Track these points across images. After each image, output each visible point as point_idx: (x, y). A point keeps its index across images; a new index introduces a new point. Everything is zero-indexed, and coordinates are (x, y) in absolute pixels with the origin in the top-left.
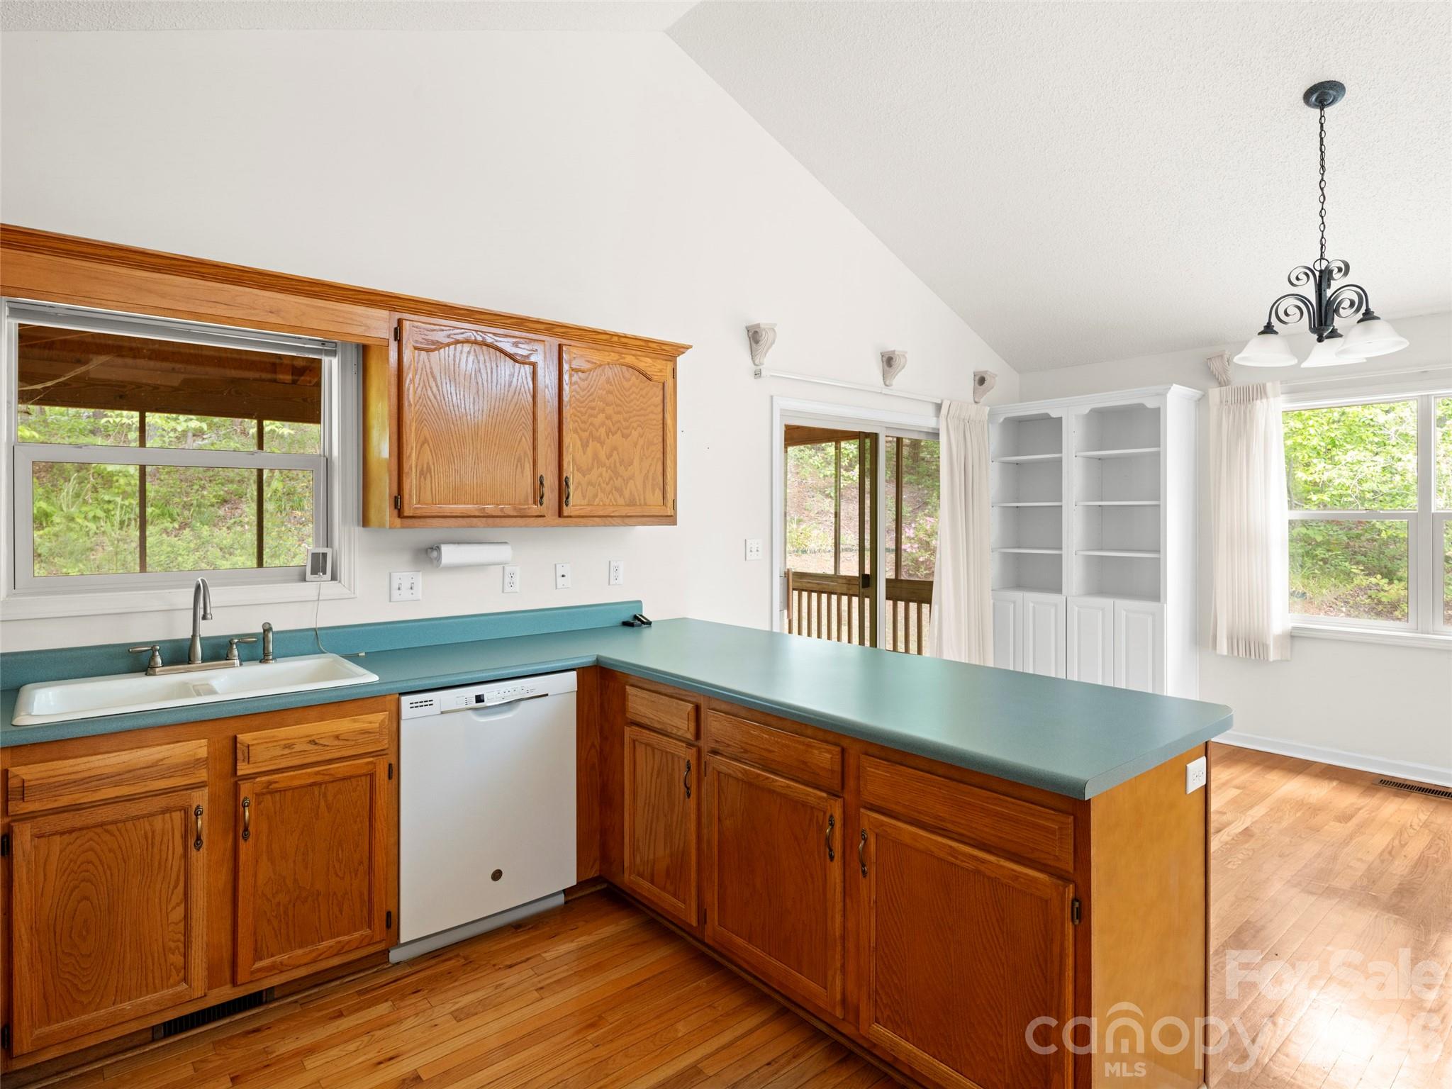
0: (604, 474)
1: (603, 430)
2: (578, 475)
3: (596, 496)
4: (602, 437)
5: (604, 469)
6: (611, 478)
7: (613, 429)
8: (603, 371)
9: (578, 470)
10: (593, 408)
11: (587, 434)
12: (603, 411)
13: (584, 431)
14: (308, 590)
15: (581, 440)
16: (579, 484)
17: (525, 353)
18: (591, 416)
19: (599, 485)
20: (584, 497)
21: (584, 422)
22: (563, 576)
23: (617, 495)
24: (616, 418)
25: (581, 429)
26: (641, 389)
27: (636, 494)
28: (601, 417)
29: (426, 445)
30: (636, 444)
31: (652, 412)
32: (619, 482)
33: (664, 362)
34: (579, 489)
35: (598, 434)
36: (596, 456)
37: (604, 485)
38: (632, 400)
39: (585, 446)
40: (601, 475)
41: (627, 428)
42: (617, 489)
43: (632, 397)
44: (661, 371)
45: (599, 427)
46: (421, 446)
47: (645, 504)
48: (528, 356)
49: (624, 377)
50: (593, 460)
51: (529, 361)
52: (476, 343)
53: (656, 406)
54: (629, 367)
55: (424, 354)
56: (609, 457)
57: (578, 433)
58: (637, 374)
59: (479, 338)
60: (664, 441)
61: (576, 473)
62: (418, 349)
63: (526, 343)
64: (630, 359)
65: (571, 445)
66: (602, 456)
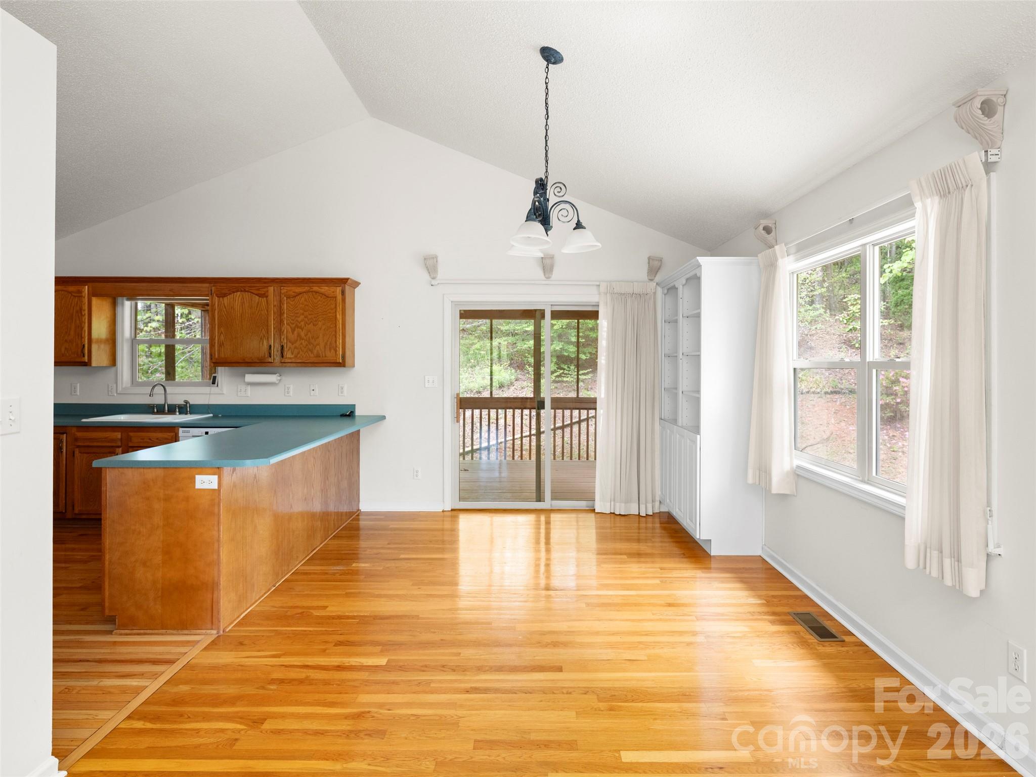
0: (303, 343)
1: (302, 323)
2: (289, 344)
3: (299, 353)
4: (302, 326)
5: (303, 341)
6: (307, 345)
7: (308, 322)
8: (303, 296)
9: (289, 342)
10: (297, 313)
11: (294, 325)
12: (303, 314)
13: (293, 324)
14: (206, 390)
15: (291, 328)
16: (290, 348)
17: (263, 292)
18: (296, 317)
19: (301, 348)
20: (292, 354)
21: (293, 320)
22: (313, 390)
23: (310, 353)
24: (310, 317)
25: (291, 323)
26: (324, 302)
27: (320, 352)
28: (302, 317)
29: (222, 335)
30: (320, 329)
31: (330, 313)
32: (310, 347)
33: (335, 288)
34: (290, 351)
35: (300, 325)
36: (299, 335)
37: (303, 348)
38: (318, 308)
39: (293, 331)
40: (302, 344)
41: (316, 321)
42: (310, 350)
43: (319, 306)
44: (333, 292)
45: (301, 322)
46: (220, 334)
47: (325, 357)
48: (264, 294)
49: (314, 298)
50: (298, 336)
51: (264, 295)
52: (241, 291)
53: (332, 309)
54: (316, 292)
55: (221, 298)
56: (306, 335)
57: (289, 325)
58: (321, 295)
59: (242, 289)
60: (336, 326)
61: (288, 343)
62: (218, 297)
63: (264, 288)
64: (315, 289)
65: (285, 330)
66: (303, 334)
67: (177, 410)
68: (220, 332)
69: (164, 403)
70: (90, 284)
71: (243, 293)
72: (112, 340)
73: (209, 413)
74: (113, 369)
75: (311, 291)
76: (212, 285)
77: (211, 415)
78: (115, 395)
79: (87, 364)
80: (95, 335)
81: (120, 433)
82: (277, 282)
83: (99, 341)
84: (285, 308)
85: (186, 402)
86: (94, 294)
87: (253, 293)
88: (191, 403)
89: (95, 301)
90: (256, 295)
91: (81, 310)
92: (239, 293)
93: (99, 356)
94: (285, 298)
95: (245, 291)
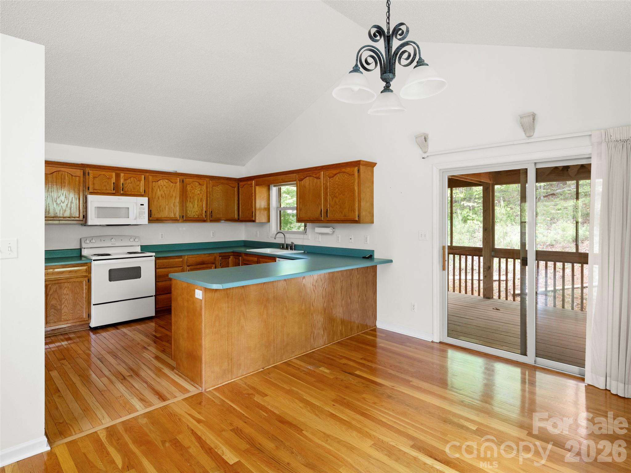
1: (337, 194)
2: (331, 208)
3: (335, 214)
4: (337, 196)
5: (338, 206)
6: (339, 208)
7: (340, 193)
8: (337, 175)
10: (334, 188)
11: (333, 196)
13: (332, 195)
14: (302, 236)
15: (331, 197)
16: (331, 210)
18: (334, 190)
19: (336, 210)
20: (332, 215)
21: (332, 192)
22: (351, 239)
23: (341, 214)
24: (341, 189)
26: (348, 179)
27: (346, 213)
28: (337, 189)
30: (346, 197)
31: (351, 186)
32: (341, 210)
33: (353, 168)
34: (331, 212)
36: (335, 202)
38: (345, 183)
39: (333, 199)
40: (337, 208)
41: (344, 192)
42: (341, 212)
44: (352, 171)
47: (349, 216)
48: (318, 177)
49: (343, 176)
50: (335, 203)
51: (318, 178)
52: (309, 176)
53: (352, 183)
54: (344, 172)
55: (300, 182)
56: (339, 202)
57: (331, 196)
58: (346, 174)
59: (309, 175)
60: (354, 195)
61: (330, 207)
62: (299, 181)
63: (318, 173)
64: (343, 170)
65: (329, 199)
66: (337, 201)
67: (289, 247)
68: (300, 202)
69: (284, 243)
70: (255, 180)
71: (310, 177)
72: (268, 209)
73: (303, 250)
74: (269, 224)
75: (341, 172)
76: (297, 174)
77: (303, 251)
78: (270, 237)
79: (254, 221)
80: (258, 206)
81: (256, 258)
82: (324, 168)
83: (260, 209)
84: (329, 185)
85: (292, 243)
86: (257, 184)
87: (314, 177)
88: (295, 244)
89: (257, 188)
90: (315, 178)
91: (252, 193)
92: (308, 178)
93: (260, 217)
94: (328, 178)
95: (310, 176)
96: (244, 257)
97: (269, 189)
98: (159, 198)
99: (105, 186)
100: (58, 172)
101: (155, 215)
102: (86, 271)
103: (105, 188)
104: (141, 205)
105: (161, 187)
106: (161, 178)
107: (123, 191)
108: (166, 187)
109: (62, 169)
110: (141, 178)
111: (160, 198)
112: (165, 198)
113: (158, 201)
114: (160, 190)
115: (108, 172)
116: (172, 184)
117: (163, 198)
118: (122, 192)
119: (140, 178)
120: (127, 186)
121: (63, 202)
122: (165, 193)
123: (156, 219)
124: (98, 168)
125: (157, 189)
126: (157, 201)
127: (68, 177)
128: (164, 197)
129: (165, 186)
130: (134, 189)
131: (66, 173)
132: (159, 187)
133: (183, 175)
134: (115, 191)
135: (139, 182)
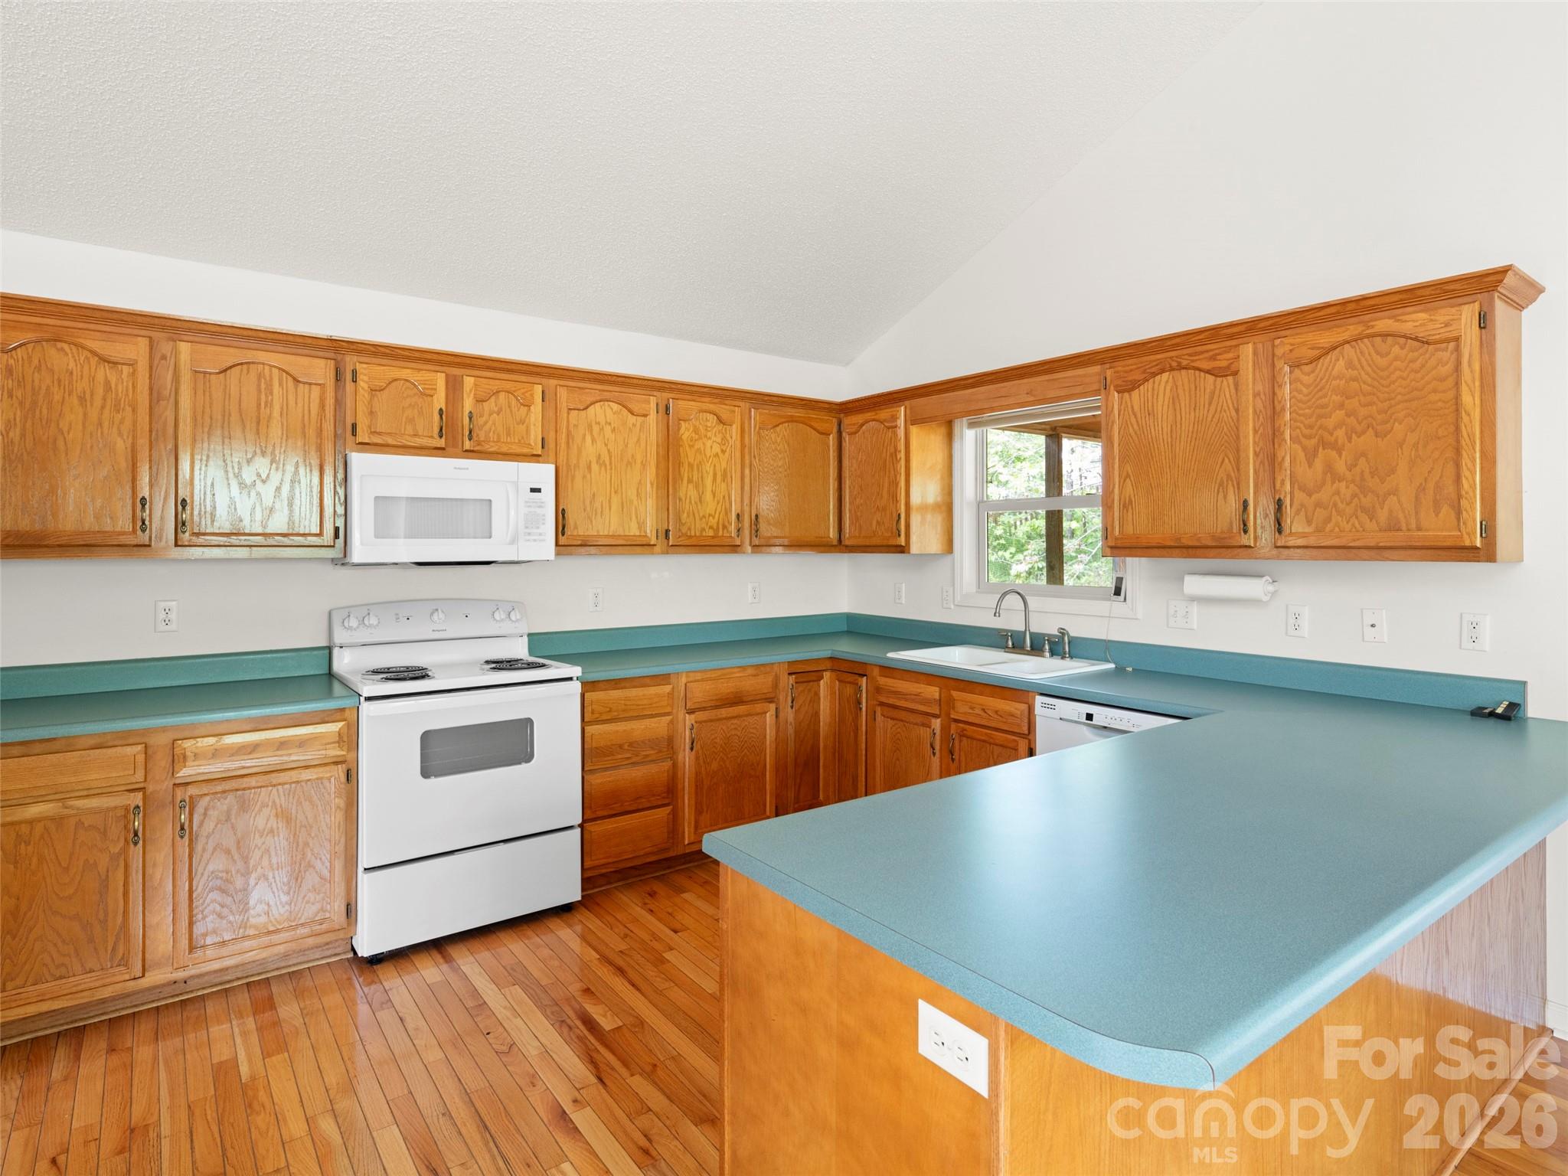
0: (1343, 490)
1: (1340, 433)
2: (1299, 496)
3: (1329, 519)
4: (1340, 442)
5: (1343, 484)
6: (1354, 496)
7: (1359, 428)
8: (1342, 353)
9: (1300, 489)
10: (1322, 407)
11: (1314, 441)
12: (1341, 406)
13: (1309, 437)
14: (1103, 607)
15: (1304, 449)
16: (1302, 505)
17: (1224, 364)
18: (1320, 417)
19: (1335, 505)
20: (1309, 522)
21: (1311, 427)
22: (1373, 626)
23: (1364, 518)
24: (1363, 412)
25: (1305, 436)
26: (1411, 361)
27: (1401, 516)
28: (1339, 415)
29: (1128, 480)
30: (1401, 445)
31: (1435, 391)
32: (1367, 501)
33: (1453, 310)
34: (1303, 513)
35: (1333, 439)
36: (1329, 468)
37: (1341, 506)
38: (1394, 382)
39: (1311, 456)
40: (1338, 493)
41: (1385, 422)
42: (1364, 510)
43: (1393, 377)
44: (1447, 325)
45: (1335, 428)
46: (1125, 481)
47: (1419, 529)
48: (1228, 367)
49: (1378, 353)
50: (1325, 473)
51: (1231, 372)
52: (1172, 369)
53: (1442, 380)
54: (1385, 335)
55: (1126, 395)
56: (1350, 468)
57: (1300, 443)
58: (1402, 341)
59: (1174, 364)
60: (1458, 429)
61: (1297, 493)
62: (1118, 392)
63: (1225, 352)
64: (1384, 324)
65: (1288, 458)
66: (1340, 466)
67: (1047, 647)
68: (1125, 474)
69: (1023, 630)
70: (907, 403)
71: (1176, 373)
72: (947, 508)
73: (1108, 661)
74: (949, 557)
75: (1368, 336)
76: (1108, 366)
77: (1112, 666)
78: (952, 607)
79: (902, 550)
80: (916, 498)
81: (937, 689)
82: (1263, 329)
83: (924, 508)
84: (1288, 397)
85: (1063, 632)
86: (915, 420)
87: (1200, 370)
88: (1072, 634)
89: (914, 430)
90: (1208, 372)
91: (896, 451)
92: (1165, 376)
93: (924, 536)
94: (1287, 369)
95: (1181, 368)
96: (879, 678)
97: (950, 437)
98: (589, 468)
99: (411, 421)
100: (245, 366)
101: (576, 527)
102: (338, 742)
103: (410, 430)
104: (533, 490)
105: (596, 429)
106: (598, 398)
107: (470, 439)
108: (613, 430)
109: (262, 356)
110: (532, 395)
111: (595, 467)
112: (608, 467)
113: (588, 476)
114: (593, 440)
115: (420, 370)
116: (632, 419)
117: (603, 469)
118: (468, 445)
119: (527, 395)
120: (486, 423)
121: (264, 476)
122: (609, 451)
123: (579, 543)
124: (385, 355)
125: (584, 435)
126: (584, 477)
127: (281, 384)
128: (608, 463)
129: (610, 424)
130: (508, 434)
131: (275, 371)
132: (590, 428)
133: (667, 385)
134: (443, 439)
135: (524, 410)
